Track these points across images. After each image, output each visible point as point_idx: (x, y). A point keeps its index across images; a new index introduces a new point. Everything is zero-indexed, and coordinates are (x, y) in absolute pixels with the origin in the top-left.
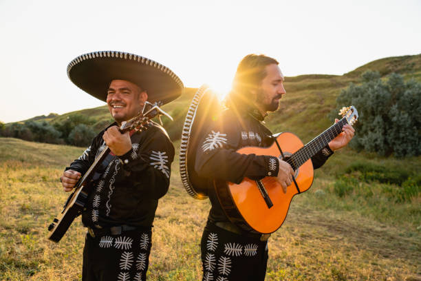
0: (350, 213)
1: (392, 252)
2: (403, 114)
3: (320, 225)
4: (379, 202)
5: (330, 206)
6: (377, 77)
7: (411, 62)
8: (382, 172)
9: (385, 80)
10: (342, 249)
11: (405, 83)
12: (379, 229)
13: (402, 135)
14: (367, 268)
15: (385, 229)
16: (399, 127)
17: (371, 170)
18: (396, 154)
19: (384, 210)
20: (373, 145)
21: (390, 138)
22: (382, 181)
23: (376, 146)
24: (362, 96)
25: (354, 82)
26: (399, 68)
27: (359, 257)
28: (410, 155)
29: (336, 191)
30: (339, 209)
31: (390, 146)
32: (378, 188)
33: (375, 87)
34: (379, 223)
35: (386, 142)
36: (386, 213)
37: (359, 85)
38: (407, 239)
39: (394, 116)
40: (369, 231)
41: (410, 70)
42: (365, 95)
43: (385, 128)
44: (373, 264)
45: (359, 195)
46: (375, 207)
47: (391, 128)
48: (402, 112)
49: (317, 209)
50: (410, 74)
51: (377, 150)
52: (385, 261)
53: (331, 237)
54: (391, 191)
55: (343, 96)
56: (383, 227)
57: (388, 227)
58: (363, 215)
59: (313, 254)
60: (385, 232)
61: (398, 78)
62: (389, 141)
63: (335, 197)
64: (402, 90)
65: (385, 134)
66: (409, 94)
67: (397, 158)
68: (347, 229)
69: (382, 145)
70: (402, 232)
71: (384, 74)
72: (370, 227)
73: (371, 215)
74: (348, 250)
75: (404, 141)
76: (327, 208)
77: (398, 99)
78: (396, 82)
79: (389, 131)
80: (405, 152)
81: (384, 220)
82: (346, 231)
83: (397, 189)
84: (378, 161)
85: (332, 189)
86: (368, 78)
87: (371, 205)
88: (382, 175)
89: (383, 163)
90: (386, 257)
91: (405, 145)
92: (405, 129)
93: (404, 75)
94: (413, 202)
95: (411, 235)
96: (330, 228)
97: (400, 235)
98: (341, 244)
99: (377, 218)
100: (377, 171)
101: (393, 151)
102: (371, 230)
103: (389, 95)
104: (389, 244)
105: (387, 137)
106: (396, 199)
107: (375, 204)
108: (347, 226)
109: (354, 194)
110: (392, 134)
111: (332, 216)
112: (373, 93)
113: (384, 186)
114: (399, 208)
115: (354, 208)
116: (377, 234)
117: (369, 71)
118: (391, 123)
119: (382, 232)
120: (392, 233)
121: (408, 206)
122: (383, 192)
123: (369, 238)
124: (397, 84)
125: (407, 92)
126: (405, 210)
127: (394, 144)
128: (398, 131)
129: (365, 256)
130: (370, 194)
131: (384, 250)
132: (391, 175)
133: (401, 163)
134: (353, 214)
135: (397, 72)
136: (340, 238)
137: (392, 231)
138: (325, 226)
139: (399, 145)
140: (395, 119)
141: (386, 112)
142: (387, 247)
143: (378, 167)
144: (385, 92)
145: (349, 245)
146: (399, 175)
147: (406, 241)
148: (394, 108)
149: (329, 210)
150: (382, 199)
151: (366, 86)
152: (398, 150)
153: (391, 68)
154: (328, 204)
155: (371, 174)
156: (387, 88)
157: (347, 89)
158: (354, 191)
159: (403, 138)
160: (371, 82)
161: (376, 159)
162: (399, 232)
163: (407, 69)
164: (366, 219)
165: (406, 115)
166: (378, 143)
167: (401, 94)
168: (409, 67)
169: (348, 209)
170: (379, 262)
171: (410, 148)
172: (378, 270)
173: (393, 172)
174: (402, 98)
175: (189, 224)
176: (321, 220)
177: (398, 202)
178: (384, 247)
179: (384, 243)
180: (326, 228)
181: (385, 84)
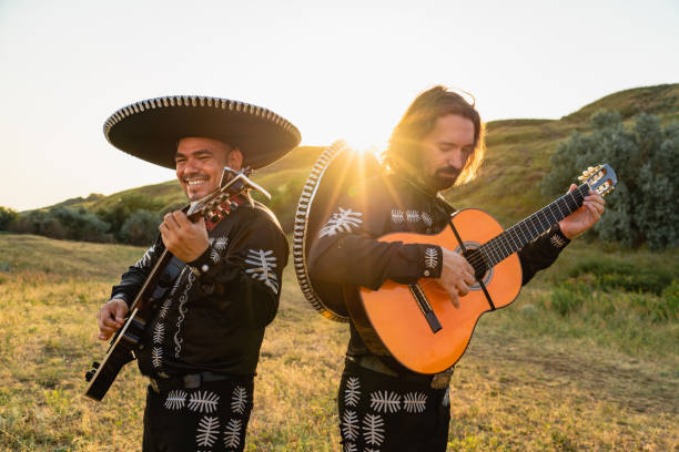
0: (579, 341)
1: (649, 402)
2: (661, 179)
3: (530, 361)
5: (546, 331)
6: (617, 122)
7: (670, 94)
8: (628, 273)
9: (630, 125)
10: (568, 400)
11: (662, 129)
12: (627, 366)
13: (659, 213)
14: (611, 430)
15: (636, 366)
16: (655, 200)
17: (611, 271)
18: (650, 244)
19: (634, 335)
20: (613, 230)
21: (640, 219)
22: (630, 288)
23: (618, 231)
24: (592, 151)
25: (578, 129)
26: (652, 104)
27: (597, 412)
28: (673, 245)
29: (554, 306)
30: (561, 336)
31: (641, 231)
32: (624, 298)
33: (614, 137)
34: (627, 357)
35: (633, 225)
36: (638, 340)
37: (587, 135)
38: (673, 381)
39: (645, 182)
40: (611, 370)
41: (670, 107)
42: (599, 149)
43: (631, 203)
44: (620, 423)
45: (593, 312)
46: (620, 331)
47: (641, 202)
48: (658, 176)
49: (525, 337)
50: (669, 115)
51: (619, 239)
52: (639, 418)
53: (549, 381)
54: (644, 303)
55: (560, 153)
56: (634, 362)
57: (642, 362)
58: (600, 343)
59: (521, 410)
60: (637, 371)
61: (651, 122)
62: (639, 223)
63: (553, 317)
64: (657, 140)
65: (632, 211)
66: (669, 147)
67: (653, 250)
68: (575, 367)
69: (627, 231)
70: (665, 371)
71: (627, 115)
72: (613, 363)
73: (613, 344)
74: (578, 401)
75: (662, 221)
76: (541, 334)
77: (651, 155)
78: (647, 128)
79: (638, 208)
80: (665, 240)
81: (634, 351)
82: (573, 371)
83: (655, 300)
84: (623, 256)
85: (548, 302)
86: (601, 122)
87: (613, 327)
88: (629, 279)
89: (630, 259)
90: (641, 411)
91: (664, 228)
92: (664, 204)
93: (661, 116)
96: (547, 366)
97: (663, 375)
98: (566, 391)
99: (623, 348)
100: (620, 272)
101: (646, 239)
102: (614, 368)
103: (636, 148)
104: (645, 390)
105: (635, 216)
106: (653, 316)
107: (619, 326)
108: (575, 362)
109: (585, 310)
110: (643, 212)
111: (551, 348)
112: (611, 146)
113: (633, 295)
114: (658, 332)
115: (585, 333)
116: (624, 374)
117: (603, 111)
118: (641, 194)
119: (631, 371)
120: (648, 373)
121: (673, 327)
122: (632, 306)
123: (612, 380)
124: (649, 130)
125: (667, 142)
126: (669, 334)
127: (647, 227)
128: (652, 207)
129: (606, 411)
130: (611, 310)
131: (636, 401)
132: (643, 278)
133: (657, 257)
134: (585, 343)
135: (649, 111)
136: (564, 381)
137: (649, 368)
138: (539, 363)
139: (656, 229)
140: (647, 187)
141: (632, 177)
142: (642, 395)
143: (622, 266)
144: (630, 144)
145: (579, 393)
146: (657, 277)
147: (671, 384)
148: (646, 169)
149: (545, 337)
150: (630, 317)
151: (599, 136)
152: (653, 238)
153: (637, 105)
154: (542, 327)
155: (610, 277)
156: (632, 138)
157: (567, 140)
158: (585, 305)
159: (661, 218)
160: (606, 129)
161: (619, 252)
162: (660, 370)
163: (665, 106)
164: (606, 352)
165: (665, 181)
166: (620, 226)
167: (656, 147)
168: (668, 103)
169: (576, 334)
170: (629, 420)
171: (673, 234)
172: (629, 433)
173: (645, 273)
174: (658, 153)
175: (318, 365)
176: (531, 353)
177: (657, 320)
178: (637, 394)
179: (637, 388)
180: (540, 367)
181: (629, 131)
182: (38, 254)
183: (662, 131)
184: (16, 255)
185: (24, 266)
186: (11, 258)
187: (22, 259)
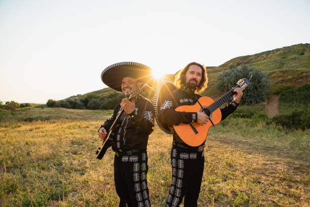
0: (229, 134)
3: (216, 140)
4: (242, 127)
5: (219, 131)
6: (236, 67)
7: (250, 58)
8: (241, 112)
9: (239, 68)
11: (249, 68)
12: (244, 141)
13: (249, 94)
17: (236, 112)
18: (247, 103)
19: (245, 131)
21: (244, 96)
22: (243, 117)
24: (229, 76)
25: (224, 69)
26: (245, 61)
30: (224, 132)
31: (244, 99)
32: (241, 120)
33: (235, 71)
34: (244, 138)
36: (246, 133)
37: (227, 71)
40: (240, 142)
41: (250, 62)
42: (231, 75)
45: (232, 125)
46: (241, 130)
49: (213, 133)
50: (251, 64)
52: (250, 156)
53: (222, 146)
54: (247, 121)
55: (219, 77)
56: (246, 139)
57: (248, 139)
58: (236, 134)
60: (247, 142)
61: (246, 67)
64: (248, 72)
67: (248, 105)
68: (229, 142)
70: (255, 141)
71: (238, 65)
72: (240, 140)
73: (239, 134)
74: (231, 152)
75: (250, 96)
76: (218, 132)
78: (245, 69)
80: (251, 102)
81: (246, 136)
83: (250, 120)
86: (231, 67)
88: (241, 114)
89: (241, 108)
90: (250, 154)
91: (251, 99)
93: (248, 65)
94: (259, 126)
95: (259, 142)
96: (221, 142)
97: (255, 143)
98: (228, 149)
99: (242, 135)
101: (245, 102)
102: (241, 141)
104: (250, 148)
106: (250, 125)
107: (240, 128)
108: (229, 140)
109: (230, 124)
111: (221, 136)
112: (234, 74)
113: (243, 119)
114: (252, 129)
115: (231, 131)
116: (244, 143)
117: (231, 64)
120: (251, 142)
121: (256, 128)
122: (243, 122)
123: (240, 145)
126: (255, 130)
127: (246, 98)
129: (240, 154)
130: (237, 124)
131: (248, 151)
132: (245, 114)
133: (249, 107)
134: (231, 134)
135: (245, 63)
136: (227, 146)
137: (251, 141)
138: (218, 141)
139: (248, 99)
143: (239, 110)
144: (240, 73)
145: (232, 149)
146: (249, 113)
147: (257, 145)
149: (219, 133)
150: (243, 125)
151: (231, 71)
152: (248, 101)
153: (241, 62)
154: (218, 130)
156: (241, 72)
157: (221, 73)
158: (230, 122)
160: (233, 69)
163: (248, 62)
164: (238, 136)
167: (247, 74)
169: (228, 132)
170: (247, 157)
171: (253, 100)
172: (248, 161)
173: (246, 112)
175: (154, 145)
176: (216, 138)
177: (251, 126)
178: (248, 149)
179: (248, 147)
180: (219, 142)
181: (239, 70)
182: (64, 113)
183: (249, 69)
184: (58, 114)
185: (60, 117)
186: (56, 115)
187: (59, 115)
